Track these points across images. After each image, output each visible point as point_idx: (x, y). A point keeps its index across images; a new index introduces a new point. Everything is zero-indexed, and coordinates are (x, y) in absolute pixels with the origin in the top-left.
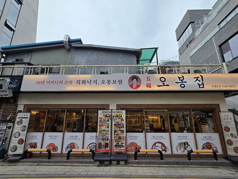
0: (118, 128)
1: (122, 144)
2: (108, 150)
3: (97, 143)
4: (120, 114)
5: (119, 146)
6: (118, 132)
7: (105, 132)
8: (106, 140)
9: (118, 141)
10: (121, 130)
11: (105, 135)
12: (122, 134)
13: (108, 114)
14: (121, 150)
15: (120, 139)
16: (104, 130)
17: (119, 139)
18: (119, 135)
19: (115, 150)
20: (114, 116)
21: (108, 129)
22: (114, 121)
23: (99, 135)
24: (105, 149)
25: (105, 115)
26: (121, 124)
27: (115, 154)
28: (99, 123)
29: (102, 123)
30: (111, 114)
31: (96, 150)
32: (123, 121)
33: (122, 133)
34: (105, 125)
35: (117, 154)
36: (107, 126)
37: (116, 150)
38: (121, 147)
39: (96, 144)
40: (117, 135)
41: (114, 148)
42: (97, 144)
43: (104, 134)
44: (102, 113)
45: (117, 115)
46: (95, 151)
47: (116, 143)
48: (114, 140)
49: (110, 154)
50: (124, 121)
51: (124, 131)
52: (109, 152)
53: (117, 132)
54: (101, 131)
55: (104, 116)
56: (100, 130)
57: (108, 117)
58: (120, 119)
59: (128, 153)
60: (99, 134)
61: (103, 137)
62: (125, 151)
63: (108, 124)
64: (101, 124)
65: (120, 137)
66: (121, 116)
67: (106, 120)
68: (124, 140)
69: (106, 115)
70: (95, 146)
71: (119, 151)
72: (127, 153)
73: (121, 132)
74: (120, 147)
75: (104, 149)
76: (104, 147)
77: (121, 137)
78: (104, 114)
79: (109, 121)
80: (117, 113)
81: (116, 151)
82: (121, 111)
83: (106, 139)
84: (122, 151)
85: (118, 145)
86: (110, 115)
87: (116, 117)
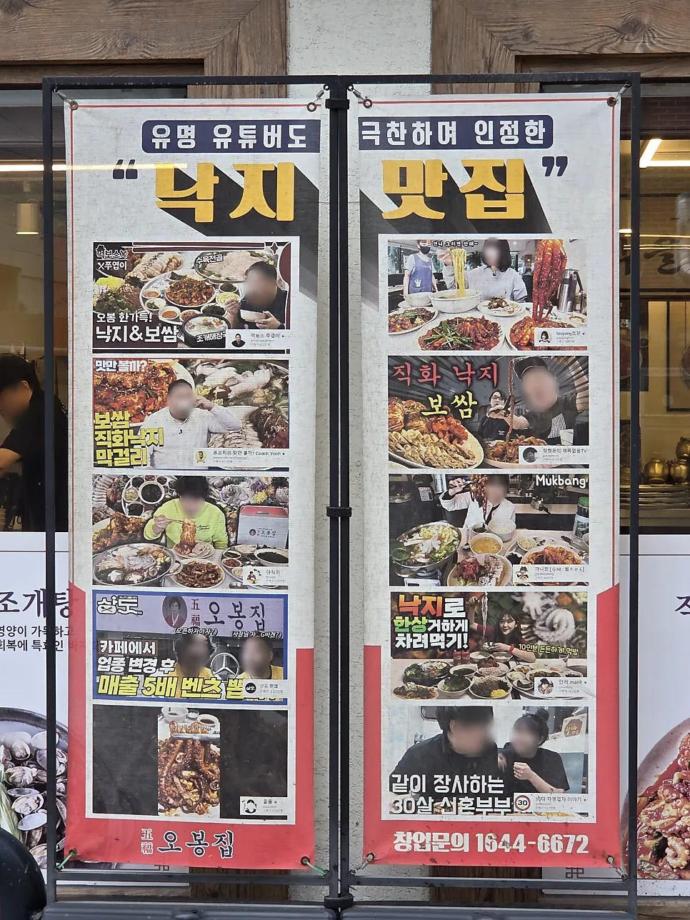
0: (472, 444)
1: (539, 723)
2: (279, 836)
3: (62, 717)
4: (500, 173)
5: (486, 759)
6: (475, 516)
7: (209, 518)
8: (236, 665)
9: (459, 682)
10: (521, 487)
11: (210, 576)
12: (541, 559)
13: (270, 179)
14: (532, 830)
15: (515, 639)
16: (193, 488)
17: (498, 636)
18: (479, 572)
19: (402, 841)
20: (389, 210)
21: (276, 457)
22: (395, 300)
23: (102, 576)
24: (230, 809)
25: (205, 187)
26: (523, 366)
27: (419, 894)
28: (99, 345)
29: (159, 359)
30: (316, 168)
31: (53, 831)
32: (561, 313)
33: (552, 539)
34: (218, 376)
35: (440, 895)
36: (245, 397)
37: (428, 827)
38: (528, 787)
39: (50, 723)
40: (441, 568)
41: (387, 798)
42: (74, 734)
43: (187, 545)
44: (148, 147)
45: (449, 185)
46: (39, 853)
47: (428, 714)
48: (392, 671)
49: (326, 890)
50: (578, 302)
51: (577, 497)
52: (292, 865)
53: (458, 518)
54: (131, 495)
55: (186, 216)
56: (116, 487)
57: (254, 223)
58: (504, 263)
59: (646, 888)
60: (101, 548)
61: (174, 601)
62: (595, 852)
63: (263, 375)
64: (131, 364)
65: (509, 604)
66: (534, 219)
67: (222, 299)
68: (591, 663)
69: (227, 192)
70: (32, 759)
71: (488, 844)
72: (630, 880)
73: (523, 522)
74: (514, 786)
75: (213, 814)
76: (201, 781)
77: (533, 603)
78: (182, 180)
79: (277, 307)
80: (455, 160)
81: (436, 843)
82: (532, 104)
83: (233, 646)
84: (545, 844)
85: (465, 741)
86: (303, 186)
87: (435, 227)
